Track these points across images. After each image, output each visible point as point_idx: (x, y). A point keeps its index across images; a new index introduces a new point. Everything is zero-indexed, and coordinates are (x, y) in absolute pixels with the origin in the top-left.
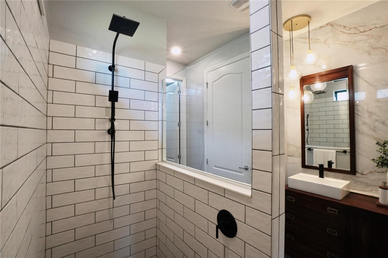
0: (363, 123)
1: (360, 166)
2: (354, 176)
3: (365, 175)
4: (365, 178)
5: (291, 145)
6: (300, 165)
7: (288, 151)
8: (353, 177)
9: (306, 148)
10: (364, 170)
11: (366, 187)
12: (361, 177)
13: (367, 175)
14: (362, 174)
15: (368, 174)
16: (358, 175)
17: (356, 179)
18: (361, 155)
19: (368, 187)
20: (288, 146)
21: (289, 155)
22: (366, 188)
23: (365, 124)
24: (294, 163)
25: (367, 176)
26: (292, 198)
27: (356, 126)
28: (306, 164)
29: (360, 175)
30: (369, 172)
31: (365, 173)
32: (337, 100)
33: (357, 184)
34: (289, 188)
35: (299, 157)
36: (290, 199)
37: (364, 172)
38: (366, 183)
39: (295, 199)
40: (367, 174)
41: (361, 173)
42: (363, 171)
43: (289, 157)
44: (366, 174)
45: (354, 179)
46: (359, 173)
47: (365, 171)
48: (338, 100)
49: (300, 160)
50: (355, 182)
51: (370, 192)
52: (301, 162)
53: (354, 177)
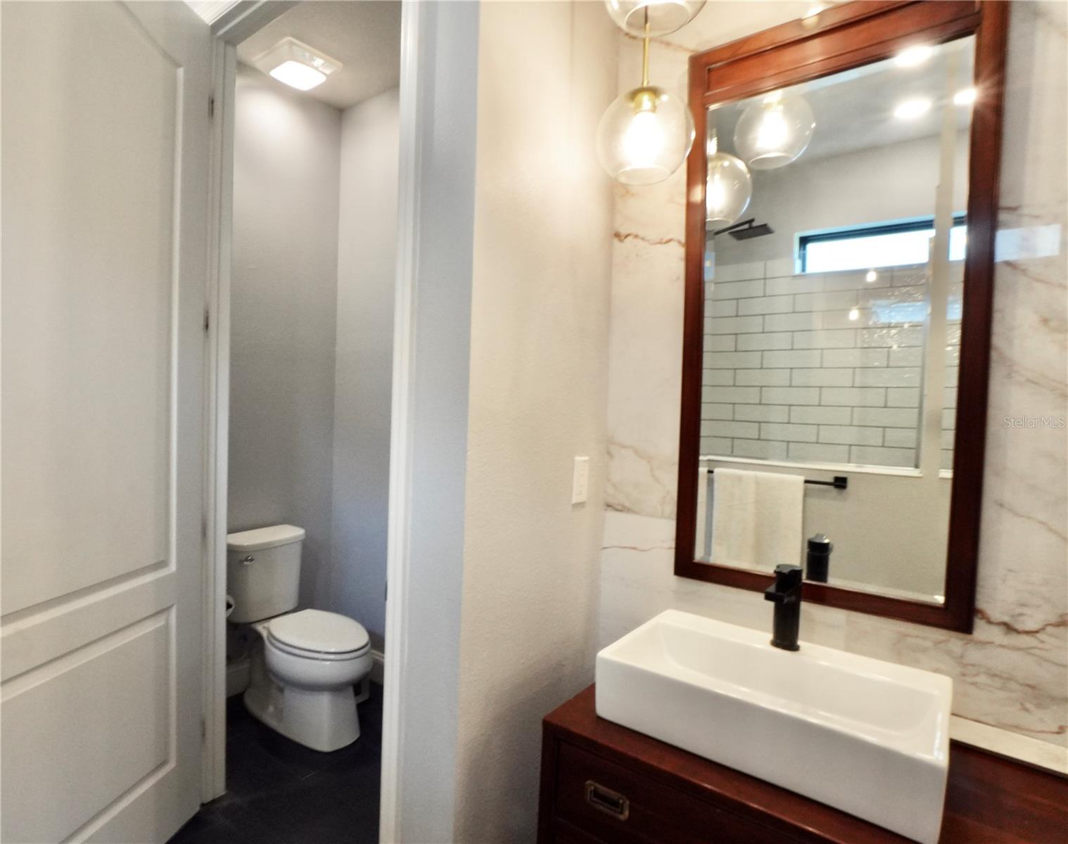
0: (1045, 321)
1: (1004, 581)
2: (961, 635)
3: (1028, 633)
4: (1026, 650)
5: (623, 446)
6: (667, 557)
7: (609, 480)
8: (954, 641)
9: (701, 464)
10: (1023, 605)
11: (1028, 705)
12: (1002, 646)
13: (1041, 636)
14: (1009, 628)
15: (1049, 629)
16: (981, 630)
17: (974, 655)
18: (1016, 514)
19: (1039, 706)
20: (609, 453)
21: (611, 501)
22: (1027, 710)
23: (1053, 324)
24: (634, 548)
25: (1042, 642)
26: (613, 794)
27: (997, 340)
28: (699, 555)
29: (996, 634)
30: (1053, 618)
31: (1030, 625)
32: (804, 270)
33: (974, 684)
34: (600, 720)
35: (663, 516)
36: (604, 798)
37: (1021, 615)
38: (1028, 686)
39: (631, 808)
40: (1043, 629)
41: (1006, 619)
42: (1019, 610)
43: (611, 514)
44: (1037, 632)
45: (962, 657)
46: (990, 622)
47: (1025, 610)
48: (809, 270)
49: (667, 530)
50: (964, 675)
51: (1049, 736)
52: (673, 544)
53: (960, 643)
